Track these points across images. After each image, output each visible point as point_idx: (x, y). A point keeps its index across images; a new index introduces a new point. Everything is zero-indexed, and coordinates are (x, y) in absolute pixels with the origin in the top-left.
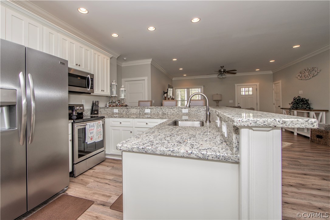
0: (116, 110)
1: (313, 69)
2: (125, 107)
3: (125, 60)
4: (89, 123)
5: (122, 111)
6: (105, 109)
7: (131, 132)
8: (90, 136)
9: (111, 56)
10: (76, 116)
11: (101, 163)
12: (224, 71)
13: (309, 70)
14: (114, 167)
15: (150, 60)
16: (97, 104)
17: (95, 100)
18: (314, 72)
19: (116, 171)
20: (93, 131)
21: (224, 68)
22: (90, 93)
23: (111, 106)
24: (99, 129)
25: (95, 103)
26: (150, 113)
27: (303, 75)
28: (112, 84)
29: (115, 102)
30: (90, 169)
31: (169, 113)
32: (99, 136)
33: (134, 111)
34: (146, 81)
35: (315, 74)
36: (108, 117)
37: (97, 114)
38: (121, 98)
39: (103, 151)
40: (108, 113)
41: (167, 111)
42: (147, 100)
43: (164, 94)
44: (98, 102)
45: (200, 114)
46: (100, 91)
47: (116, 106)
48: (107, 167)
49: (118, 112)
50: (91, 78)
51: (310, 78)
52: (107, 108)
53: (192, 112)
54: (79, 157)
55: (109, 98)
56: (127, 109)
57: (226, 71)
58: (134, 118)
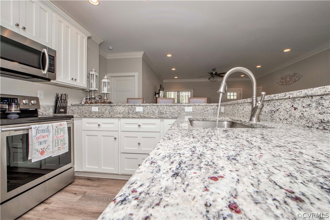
0: (95, 109)
1: (295, 74)
2: (108, 104)
3: (110, 49)
4: (38, 126)
5: (104, 109)
6: (80, 107)
7: (115, 138)
8: (39, 147)
9: (89, 35)
10: (18, 114)
11: (65, 189)
12: (216, 74)
13: (291, 76)
14: (86, 193)
15: (142, 53)
16: (63, 98)
17: (61, 91)
18: (296, 77)
19: (89, 202)
20: (46, 139)
21: (216, 71)
22: (49, 80)
23: (88, 103)
24: (59, 136)
25: (61, 97)
26: (142, 112)
27: (284, 81)
28: (91, 73)
29: (94, 98)
30: (42, 202)
31: (167, 112)
32: (60, 146)
33: (120, 109)
34: (136, 78)
35: (297, 79)
36: (79, 116)
37: (65, 112)
38: (103, 92)
39: (71, 168)
40: (84, 112)
41: (165, 110)
42: (137, 97)
43: (155, 95)
44: (65, 95)
45: (207, 113)
46: (70, 79)
47: (96, 103)
48: (74, 195)
49: (97, 110)
50: (49, 55)
51: (291, 83)
52: (83, 105)
53: (197, 111)
54: (8, 191)
55: (87, 93)
56: (111, 106)
57: (218, 73)
58: (119, 117)
